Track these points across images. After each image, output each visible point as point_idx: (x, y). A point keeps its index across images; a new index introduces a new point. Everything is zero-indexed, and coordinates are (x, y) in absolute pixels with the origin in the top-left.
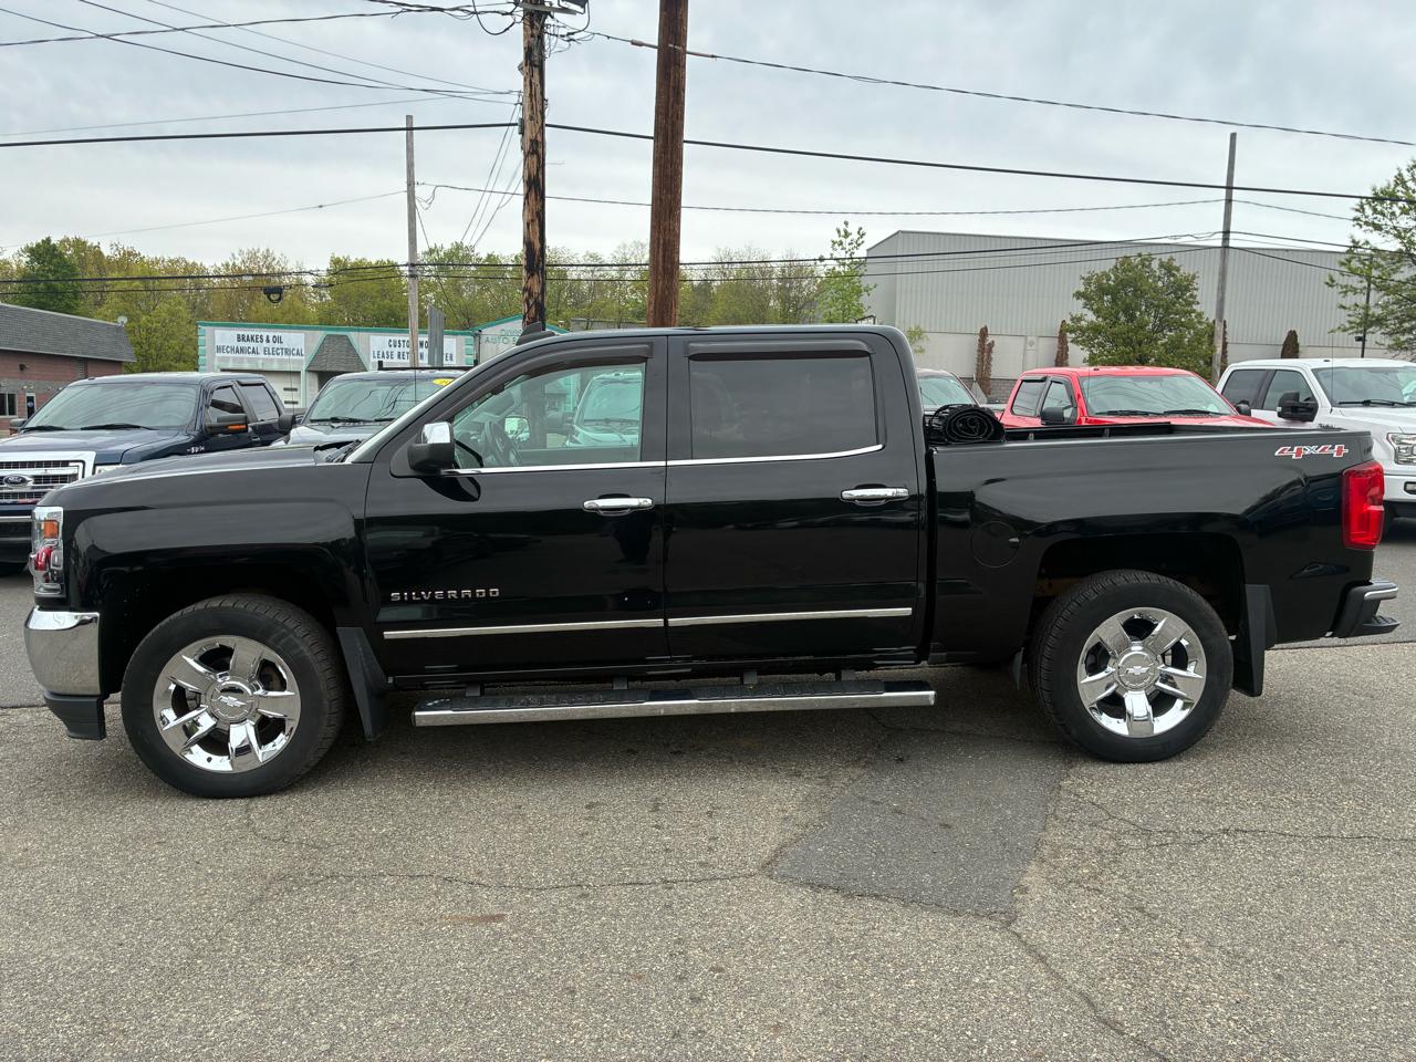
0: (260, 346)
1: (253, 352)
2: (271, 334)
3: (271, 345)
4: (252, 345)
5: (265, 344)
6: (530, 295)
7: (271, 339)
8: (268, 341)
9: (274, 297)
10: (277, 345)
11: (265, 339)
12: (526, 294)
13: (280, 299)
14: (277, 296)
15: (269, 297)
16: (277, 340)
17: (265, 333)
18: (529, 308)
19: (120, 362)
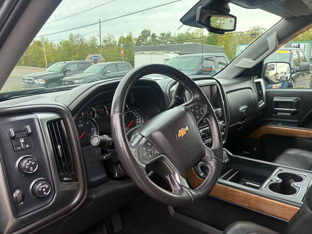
14: (254, 36)
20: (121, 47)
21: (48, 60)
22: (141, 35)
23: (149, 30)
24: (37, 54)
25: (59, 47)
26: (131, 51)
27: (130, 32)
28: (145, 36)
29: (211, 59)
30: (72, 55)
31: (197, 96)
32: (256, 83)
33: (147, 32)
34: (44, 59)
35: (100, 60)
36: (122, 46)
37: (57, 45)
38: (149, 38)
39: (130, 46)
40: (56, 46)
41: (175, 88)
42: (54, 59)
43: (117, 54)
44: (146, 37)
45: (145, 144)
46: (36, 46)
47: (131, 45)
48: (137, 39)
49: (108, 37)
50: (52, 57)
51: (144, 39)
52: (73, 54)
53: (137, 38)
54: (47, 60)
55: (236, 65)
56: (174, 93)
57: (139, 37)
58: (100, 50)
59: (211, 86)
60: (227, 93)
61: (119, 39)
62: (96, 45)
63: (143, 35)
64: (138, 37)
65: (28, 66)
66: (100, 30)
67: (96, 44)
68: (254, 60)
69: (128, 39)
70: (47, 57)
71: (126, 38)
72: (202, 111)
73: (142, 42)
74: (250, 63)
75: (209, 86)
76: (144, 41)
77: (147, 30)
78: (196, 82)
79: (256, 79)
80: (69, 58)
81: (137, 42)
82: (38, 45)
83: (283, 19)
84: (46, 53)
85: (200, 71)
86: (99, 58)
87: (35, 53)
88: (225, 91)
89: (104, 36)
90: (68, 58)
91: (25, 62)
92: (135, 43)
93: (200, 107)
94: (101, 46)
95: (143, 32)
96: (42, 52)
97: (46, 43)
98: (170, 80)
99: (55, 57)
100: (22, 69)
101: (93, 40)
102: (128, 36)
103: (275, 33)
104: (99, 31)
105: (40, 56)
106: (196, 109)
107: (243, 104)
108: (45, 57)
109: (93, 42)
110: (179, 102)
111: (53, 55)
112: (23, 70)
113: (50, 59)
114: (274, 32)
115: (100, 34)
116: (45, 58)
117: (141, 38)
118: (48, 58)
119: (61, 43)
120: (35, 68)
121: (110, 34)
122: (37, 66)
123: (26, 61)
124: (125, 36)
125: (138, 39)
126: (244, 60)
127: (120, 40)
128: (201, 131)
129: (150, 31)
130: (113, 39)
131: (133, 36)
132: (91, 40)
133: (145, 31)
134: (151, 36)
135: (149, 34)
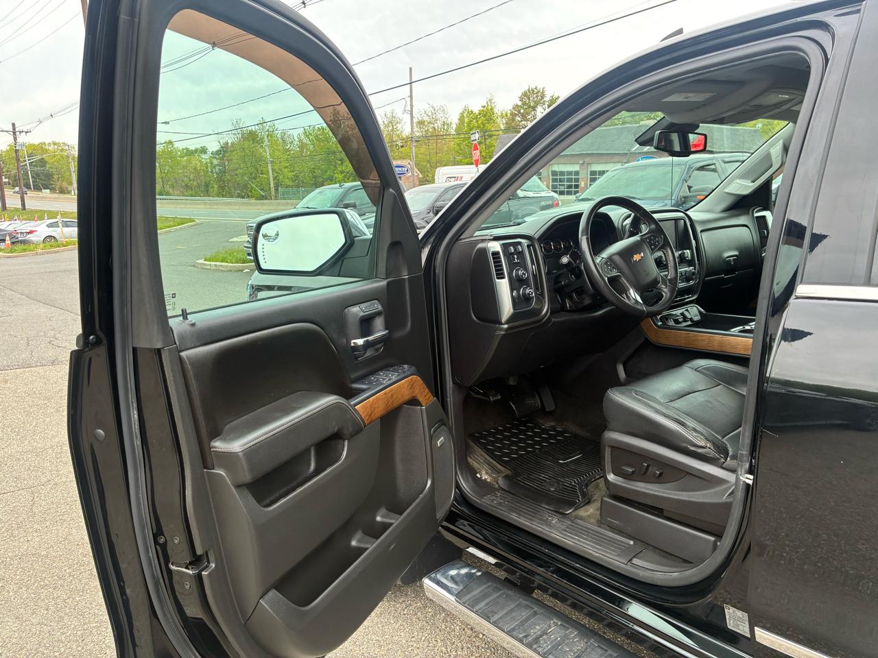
20: (473, 141)
21: (275, 178)
22: (520, 103)
23: (540, 87)
24: (249, 165)
25: (302, 146)
26: (491, 149)
27: (489, 97)
28: (530, 107)
29: (713, 167)
30: (336, 163)
31: (653, 226)
32: (756, 217)
33: (537, 93)
34: (265, 176)
35: (410, 174)
36: (476, 140)
37: (297, 139)
38: (542, 111)
39: (488, 135)
40: (295, 143)
41: (628, 221)
42: (290, 175)
43: (455, 158)
44: (534, 108)
45: (606, 263)
46: (246, 144)
47: (491, 133)
48: (509, 115)
49: (430, 114)
50: (286, 170)
51: (528, 114)
52: (339, 162)
53: (509, 112)
54: (274, 180)
55: (726, 190)
56: (628, 226)
57: (513, 108)
58: (411, 148)
59: (676, 220)
60: (702, 231)
61: (458, 116)
62: (398, 136)
63: (524, 104)
64: (511, 108)
65: (226, 196)
66: (411, 97)
67: (399, 132)
68: (753, 182)
69: (485, 116)
70: (273, 170)
71: (480, 114)
72: (658, 241)
73: (522, 121)
74: (745, 187)
75: (673, 221)
76: (527, 120)
77: (536, 88)
78: (654, 216)
79: (758, 211)
80: (328, 173)
81: (507, 123)
82: (251, 141)
83: (791, 123)
84: (272, 162)
85: (683, 199)
86: (407, 170)
87: (244, 162)
88: (699, 229)
89: (421, 108)
90: (326, 172)
91: (220, 187)
92: (502, 127)
93: (655, 237)
94: (411, 139)
95: (525, 94)
96: (261, 159)
97: (270, 135)
98: (624, 211)
99: (293, 171)
100: (217, 204)
101: (391, 122)
102: (484, 107)
103: (781, 142)
104: (408, 99)
105: (256, 169)
106: (652, 240)
107: (730, 249)
108: (270, 171)
109: (390, 128)
110: (632, 234)
111: (288, 165)
112: (219, 207)
113: (281, 177)
114: (779, 140)
115: (412, 106)
116: (268, 175)
117: (519, 112)
118: (276, 174)
119: (307, 134)
120: (245, 200)
121: (435, 106)
122: (248, 197)
123: (221, 183)
124: (476, 109)
125: (512, 114)
126: (737, 183)
127: (461, 119)
128: (662, 274)
129: (543, 92)
130: (443, 118)
131: (497, 107)
132: (386, 122)
133: (529, 91)
134: (547, 103)
135: (542, 98)
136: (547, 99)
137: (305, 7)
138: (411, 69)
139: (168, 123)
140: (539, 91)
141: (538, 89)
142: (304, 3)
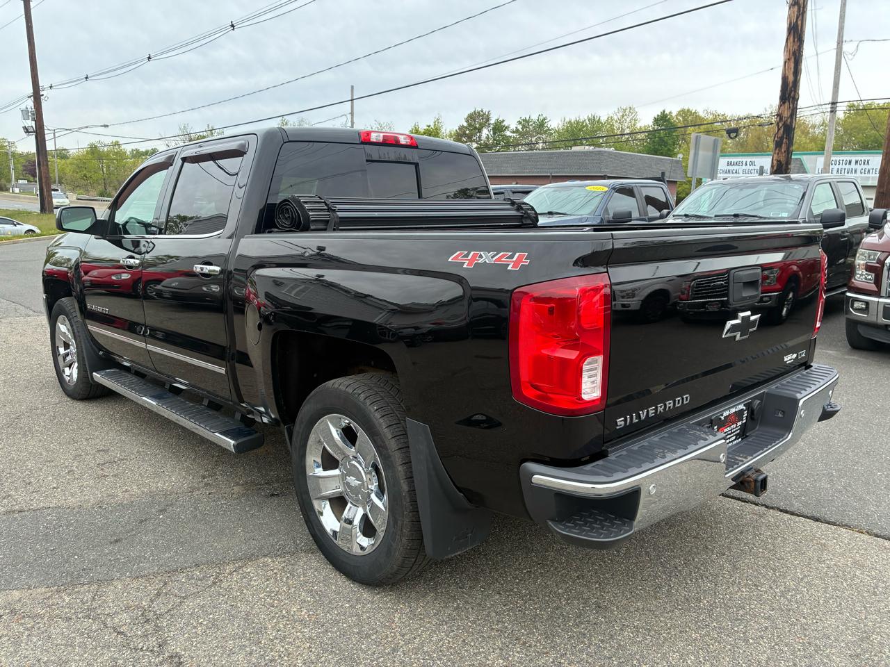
0: (741, 168)
1: (736, 172)
2: (748, 160)
3: (748, 167)
4: (736, 167)
5: (744, 167)
6: (781, 119)
7: (748, 164)
8: (746, 164)
9: (733, 135)
10: (752, 167)
11: (744, 163)
12: (779, 118)
13: (736, 137)
14: (735, 134)
15: (729, 136)
16: (752, 164)
17: (744, 160)
18: (779, 129)
19: (676, 182)
22: (465, 124)
23: (486, 110)
27: (436, 118)
28: (475, 128)
33: (483, 116)
38: (487, 133)
44: (480, 130)
48: (456, 134)
51: (474, 135)
53: (456, 131)
57: (459, 128)
63: (470, 125)
66: (352, 114)
77: (482, 111)
95: (471, 116)
104: (349, 116)
115: (352, 122)
117: (464, 133)
125: (459, 133)
129: (489, 115)
131: (445, 127)
133: (475, 114)
134: (492, 126)
135: (488, 120)
136: (492, 121)
137: (234, 29)
138: (352, 87)
139: (107, 126)
140: (485, 114)
141: (484, 112)
142: (233, 26)
